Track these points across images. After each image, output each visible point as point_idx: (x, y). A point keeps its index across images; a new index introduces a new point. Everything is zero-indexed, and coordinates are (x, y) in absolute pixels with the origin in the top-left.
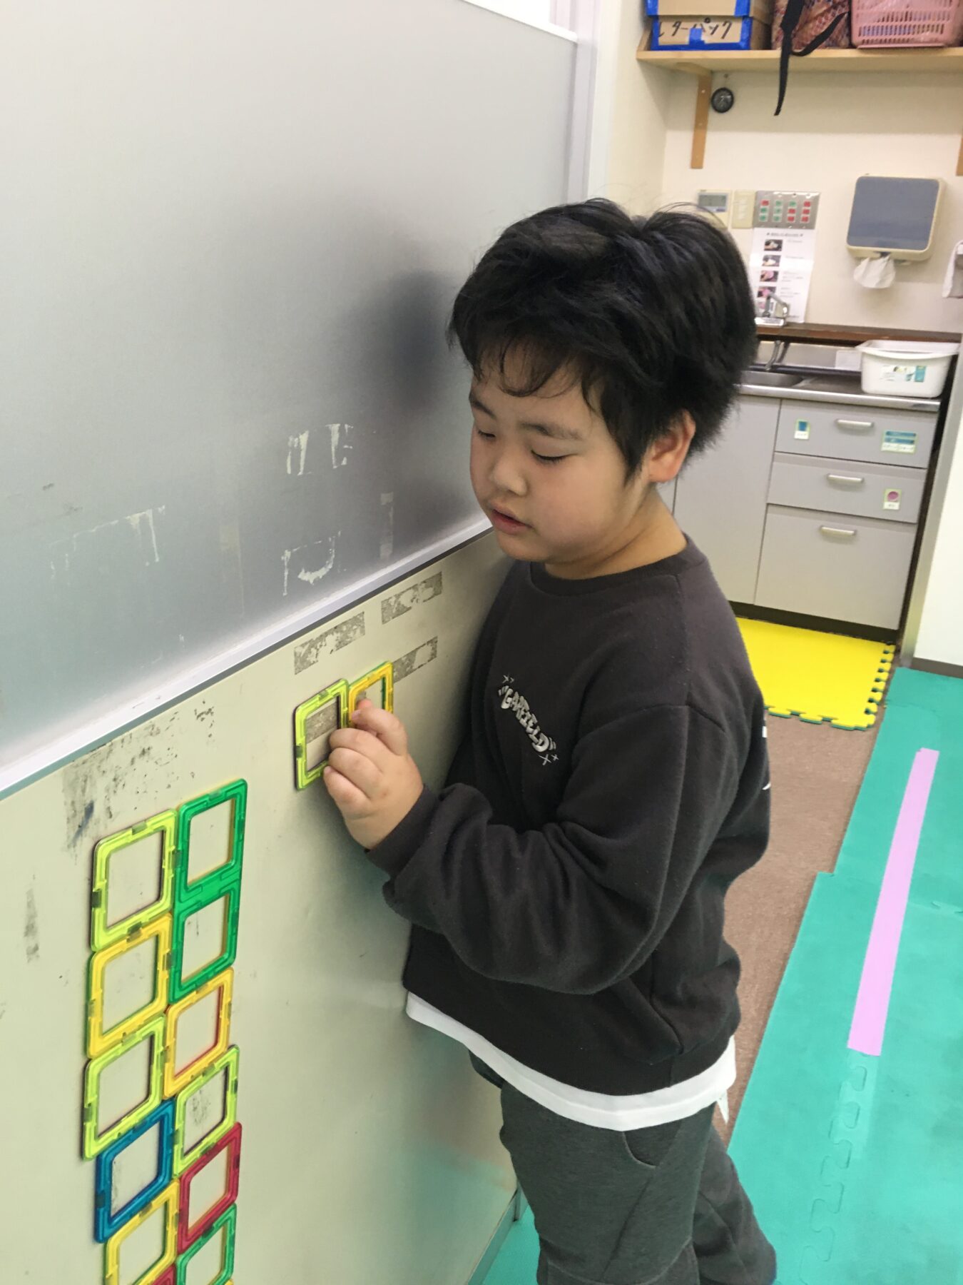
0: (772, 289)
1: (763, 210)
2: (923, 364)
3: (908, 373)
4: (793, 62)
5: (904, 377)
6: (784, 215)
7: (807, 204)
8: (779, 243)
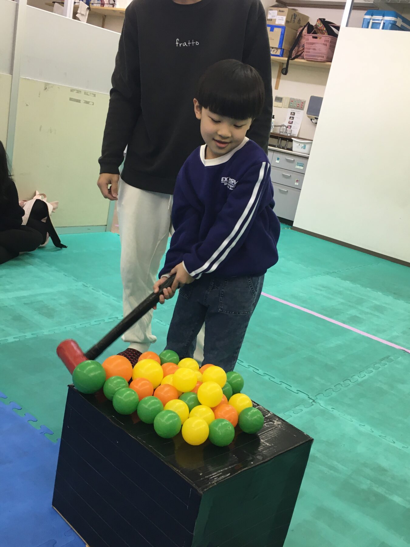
0: (291, 126)
1: (291, 103)
2: (305, 144)
3: (302, 146)
4: (290, 61)
5: (301, 148)
6: (296, 105)
7: (302, 103)
8: (294, 113)
